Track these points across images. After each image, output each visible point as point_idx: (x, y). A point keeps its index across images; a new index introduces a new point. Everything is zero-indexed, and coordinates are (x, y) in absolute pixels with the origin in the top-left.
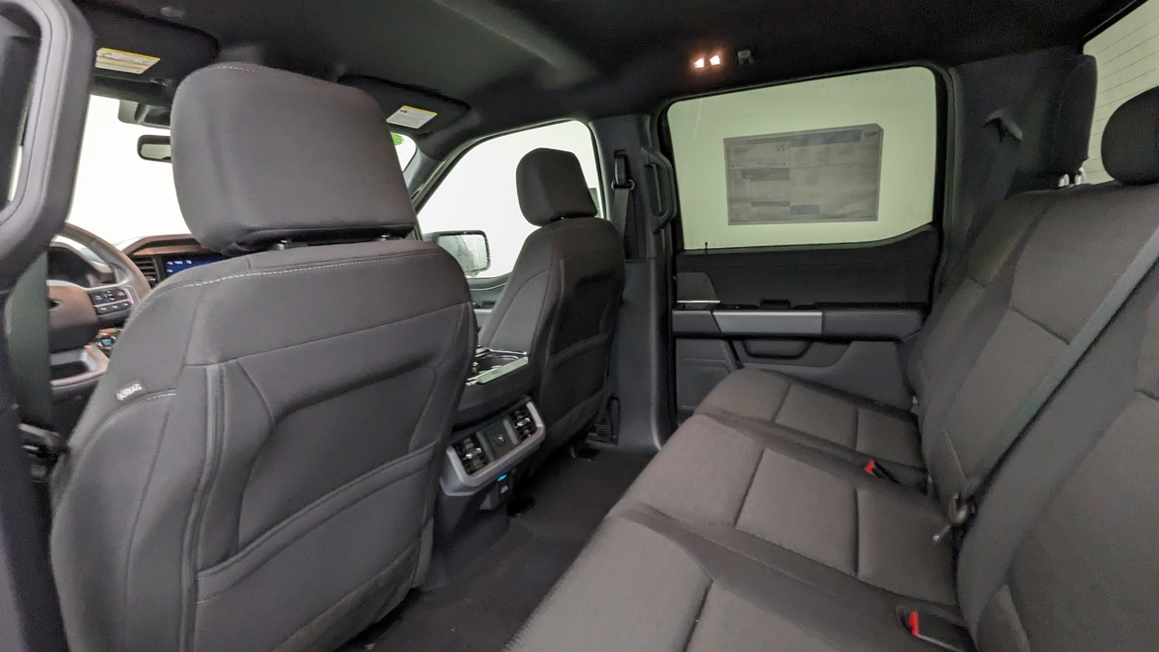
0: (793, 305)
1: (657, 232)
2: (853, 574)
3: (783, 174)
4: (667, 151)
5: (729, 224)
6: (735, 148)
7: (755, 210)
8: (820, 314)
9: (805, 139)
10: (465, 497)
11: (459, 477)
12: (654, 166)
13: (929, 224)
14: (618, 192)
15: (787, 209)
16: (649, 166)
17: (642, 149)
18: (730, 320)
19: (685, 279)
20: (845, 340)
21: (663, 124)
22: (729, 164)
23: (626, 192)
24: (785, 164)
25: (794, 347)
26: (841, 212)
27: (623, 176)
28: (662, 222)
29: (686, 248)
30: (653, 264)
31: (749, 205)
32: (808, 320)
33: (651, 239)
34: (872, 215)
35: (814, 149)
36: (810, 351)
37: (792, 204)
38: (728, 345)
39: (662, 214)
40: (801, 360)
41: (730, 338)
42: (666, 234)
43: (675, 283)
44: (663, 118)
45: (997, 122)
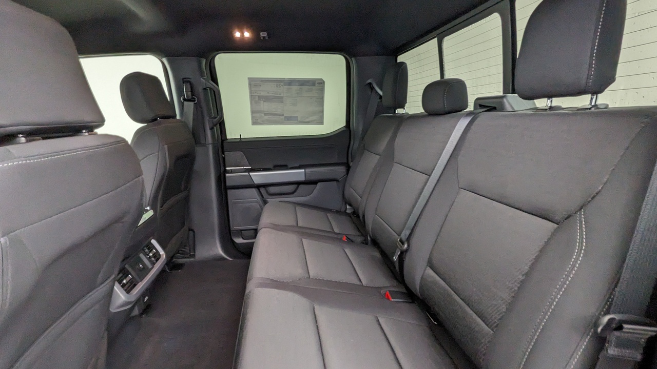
0: (289, 167)
1: (212, 129)
2: (360, 283)
3: (280, 99)
4: (214, 79)
5: (252, 125)
6: (254, 83)
7: (266, 117)
8: (303, 170)
9: (290, 82)
10: (125, 310)
11: (121, 297)
12: (208, 89)
13: (344, 127)
14: (186, 103)
15: (283, 117)
16: (205, 89)
17: (202, 79)
18: (258, 177)
19: (229, 156)
20: (314, 183)
21: (212, 65)
22: (251, 92)
23: (192, 103)
24: (281, 94)
25: (292, 188)
26: (307, 120)
27: (190, 93)
28: (215, 123)
29: (228, 138)
30: (210, 147)
31: (263, 115)
32: (297, 174)
33: (209, 133)
34: (321, 122)
35: (295, 88)
36: (299, 189)
37: (285, 115)
38: (257, 190)
39: (215, 118)
40: (294, 195)
41: (258, 187)
42: (217, 129)
43: (224, 158)
44: (212, 61)
45: (370, 84)
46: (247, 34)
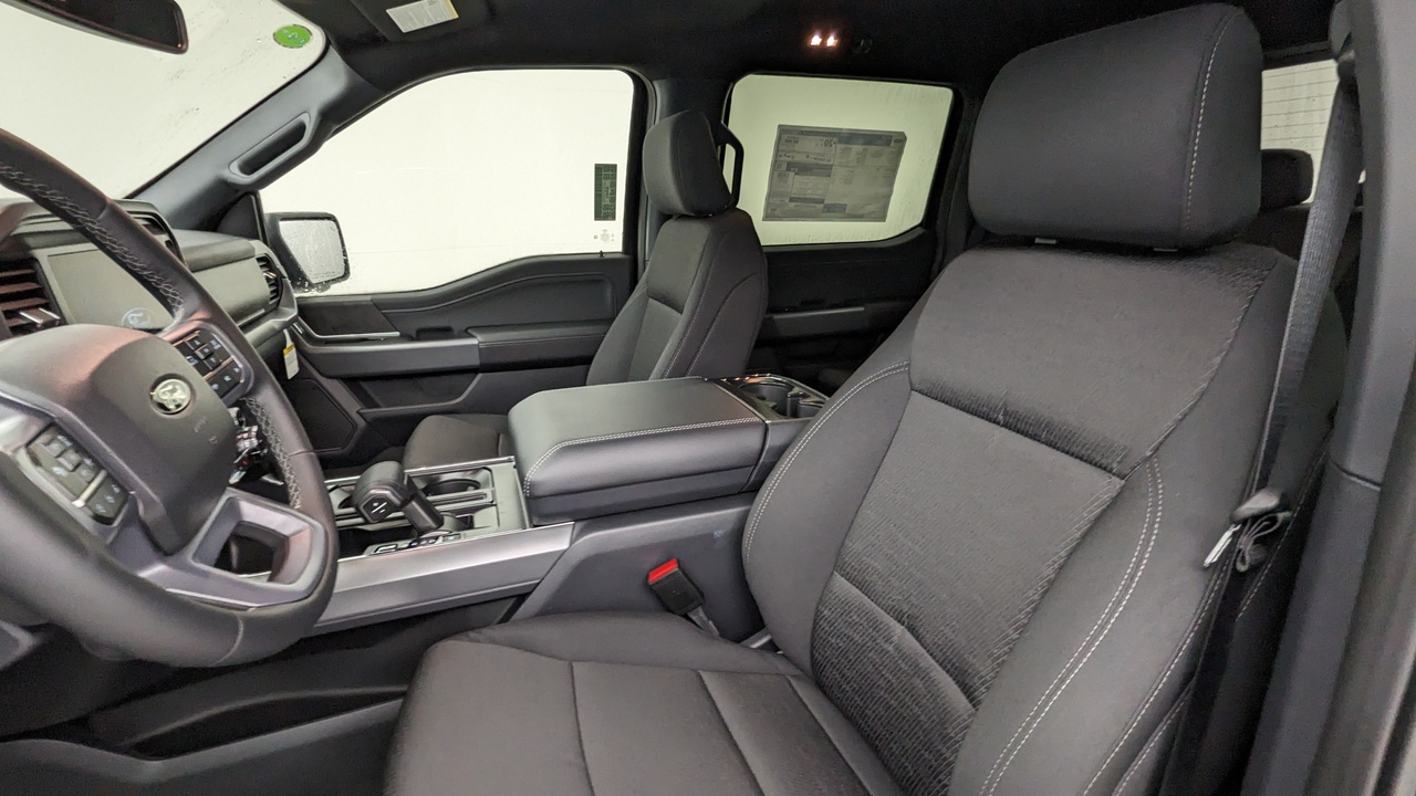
0: (827, 303)
3: (825, 170)
5: (764, 220)
7: (792, 205)
15: (821, 206)
24: (829, 161)
26: (860, 212)
31: (787, 201)
34: (882, 217)
35: (856, 148)
37: (826, 202)
46: (831, 41)
